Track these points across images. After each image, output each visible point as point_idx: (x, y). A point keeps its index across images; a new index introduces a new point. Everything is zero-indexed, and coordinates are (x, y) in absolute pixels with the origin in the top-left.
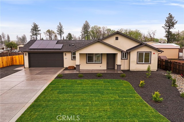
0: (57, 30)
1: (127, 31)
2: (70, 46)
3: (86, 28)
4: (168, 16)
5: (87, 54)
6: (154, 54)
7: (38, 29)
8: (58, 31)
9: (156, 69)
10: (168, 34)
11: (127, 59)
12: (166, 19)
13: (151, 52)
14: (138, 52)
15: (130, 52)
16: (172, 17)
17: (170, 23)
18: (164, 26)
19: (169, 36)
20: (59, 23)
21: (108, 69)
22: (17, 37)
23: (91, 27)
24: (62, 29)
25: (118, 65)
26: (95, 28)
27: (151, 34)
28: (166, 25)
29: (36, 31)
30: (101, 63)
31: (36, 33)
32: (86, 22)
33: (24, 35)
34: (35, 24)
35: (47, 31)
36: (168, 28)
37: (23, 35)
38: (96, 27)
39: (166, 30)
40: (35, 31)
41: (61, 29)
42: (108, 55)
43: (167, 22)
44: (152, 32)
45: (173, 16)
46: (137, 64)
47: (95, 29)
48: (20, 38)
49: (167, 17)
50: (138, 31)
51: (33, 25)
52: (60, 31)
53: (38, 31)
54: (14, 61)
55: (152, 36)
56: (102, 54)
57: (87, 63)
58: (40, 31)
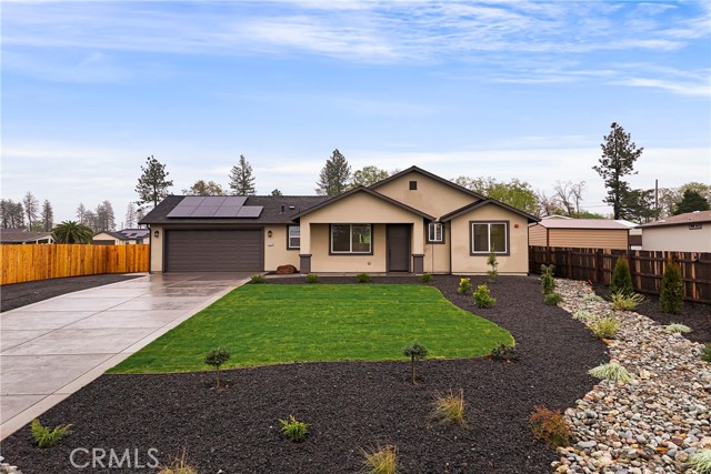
0: (231, 181)
1: (481, 183)
2: (283, 210)
3: (336, 174)
4: (609, 131)
5: (330, 224)
6: (516, 226)
7: (162, 178)
8: (234, 187)
9: (526, 269)
10: (614, 192)
11: (443, 243)
12: (605, 143)
13: (508, 222)
14: (471, 222)
15: (449, 222)
16: (622, 135)
17: (619, 154)
18: (599, 165)
19: (618, 199)
20: (240, 159)
21: (389, 270)
22: (81, 208)
23: (353, 171)
24: (251, 178)
25: (416, 257)
26: (367, 176)
27: (567, 195)
28: (605, 162)
29: (156, 185)
30: (372, 254)
31: (156, 193)
32: (336, 153)
33: (106, 203)
34: (155, 161)
35: (196, 186)
36: (614, 170)
37: (102, 204)
38: (371, 173)
39: (608, 178)
40: (152, 186)
41: (245, 177)
42: (389, 226)
43: (608, 151)
44: (569, 189)
45: (626, 131)
46: (471, 254)
47: (366, 180)
48: (91, 214)
49: (607, 135)
50: (523, 186)
51: (147, 167)
52: (240, 186)
53: (165, 185)
54: (113, 262)
55: (571, 200)
56: (372, 224)
57: (330, 254)
58: (170, 184)
